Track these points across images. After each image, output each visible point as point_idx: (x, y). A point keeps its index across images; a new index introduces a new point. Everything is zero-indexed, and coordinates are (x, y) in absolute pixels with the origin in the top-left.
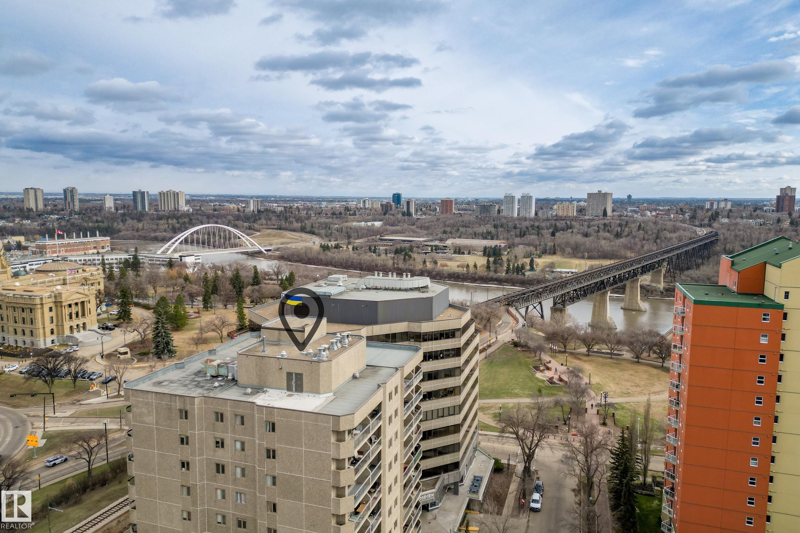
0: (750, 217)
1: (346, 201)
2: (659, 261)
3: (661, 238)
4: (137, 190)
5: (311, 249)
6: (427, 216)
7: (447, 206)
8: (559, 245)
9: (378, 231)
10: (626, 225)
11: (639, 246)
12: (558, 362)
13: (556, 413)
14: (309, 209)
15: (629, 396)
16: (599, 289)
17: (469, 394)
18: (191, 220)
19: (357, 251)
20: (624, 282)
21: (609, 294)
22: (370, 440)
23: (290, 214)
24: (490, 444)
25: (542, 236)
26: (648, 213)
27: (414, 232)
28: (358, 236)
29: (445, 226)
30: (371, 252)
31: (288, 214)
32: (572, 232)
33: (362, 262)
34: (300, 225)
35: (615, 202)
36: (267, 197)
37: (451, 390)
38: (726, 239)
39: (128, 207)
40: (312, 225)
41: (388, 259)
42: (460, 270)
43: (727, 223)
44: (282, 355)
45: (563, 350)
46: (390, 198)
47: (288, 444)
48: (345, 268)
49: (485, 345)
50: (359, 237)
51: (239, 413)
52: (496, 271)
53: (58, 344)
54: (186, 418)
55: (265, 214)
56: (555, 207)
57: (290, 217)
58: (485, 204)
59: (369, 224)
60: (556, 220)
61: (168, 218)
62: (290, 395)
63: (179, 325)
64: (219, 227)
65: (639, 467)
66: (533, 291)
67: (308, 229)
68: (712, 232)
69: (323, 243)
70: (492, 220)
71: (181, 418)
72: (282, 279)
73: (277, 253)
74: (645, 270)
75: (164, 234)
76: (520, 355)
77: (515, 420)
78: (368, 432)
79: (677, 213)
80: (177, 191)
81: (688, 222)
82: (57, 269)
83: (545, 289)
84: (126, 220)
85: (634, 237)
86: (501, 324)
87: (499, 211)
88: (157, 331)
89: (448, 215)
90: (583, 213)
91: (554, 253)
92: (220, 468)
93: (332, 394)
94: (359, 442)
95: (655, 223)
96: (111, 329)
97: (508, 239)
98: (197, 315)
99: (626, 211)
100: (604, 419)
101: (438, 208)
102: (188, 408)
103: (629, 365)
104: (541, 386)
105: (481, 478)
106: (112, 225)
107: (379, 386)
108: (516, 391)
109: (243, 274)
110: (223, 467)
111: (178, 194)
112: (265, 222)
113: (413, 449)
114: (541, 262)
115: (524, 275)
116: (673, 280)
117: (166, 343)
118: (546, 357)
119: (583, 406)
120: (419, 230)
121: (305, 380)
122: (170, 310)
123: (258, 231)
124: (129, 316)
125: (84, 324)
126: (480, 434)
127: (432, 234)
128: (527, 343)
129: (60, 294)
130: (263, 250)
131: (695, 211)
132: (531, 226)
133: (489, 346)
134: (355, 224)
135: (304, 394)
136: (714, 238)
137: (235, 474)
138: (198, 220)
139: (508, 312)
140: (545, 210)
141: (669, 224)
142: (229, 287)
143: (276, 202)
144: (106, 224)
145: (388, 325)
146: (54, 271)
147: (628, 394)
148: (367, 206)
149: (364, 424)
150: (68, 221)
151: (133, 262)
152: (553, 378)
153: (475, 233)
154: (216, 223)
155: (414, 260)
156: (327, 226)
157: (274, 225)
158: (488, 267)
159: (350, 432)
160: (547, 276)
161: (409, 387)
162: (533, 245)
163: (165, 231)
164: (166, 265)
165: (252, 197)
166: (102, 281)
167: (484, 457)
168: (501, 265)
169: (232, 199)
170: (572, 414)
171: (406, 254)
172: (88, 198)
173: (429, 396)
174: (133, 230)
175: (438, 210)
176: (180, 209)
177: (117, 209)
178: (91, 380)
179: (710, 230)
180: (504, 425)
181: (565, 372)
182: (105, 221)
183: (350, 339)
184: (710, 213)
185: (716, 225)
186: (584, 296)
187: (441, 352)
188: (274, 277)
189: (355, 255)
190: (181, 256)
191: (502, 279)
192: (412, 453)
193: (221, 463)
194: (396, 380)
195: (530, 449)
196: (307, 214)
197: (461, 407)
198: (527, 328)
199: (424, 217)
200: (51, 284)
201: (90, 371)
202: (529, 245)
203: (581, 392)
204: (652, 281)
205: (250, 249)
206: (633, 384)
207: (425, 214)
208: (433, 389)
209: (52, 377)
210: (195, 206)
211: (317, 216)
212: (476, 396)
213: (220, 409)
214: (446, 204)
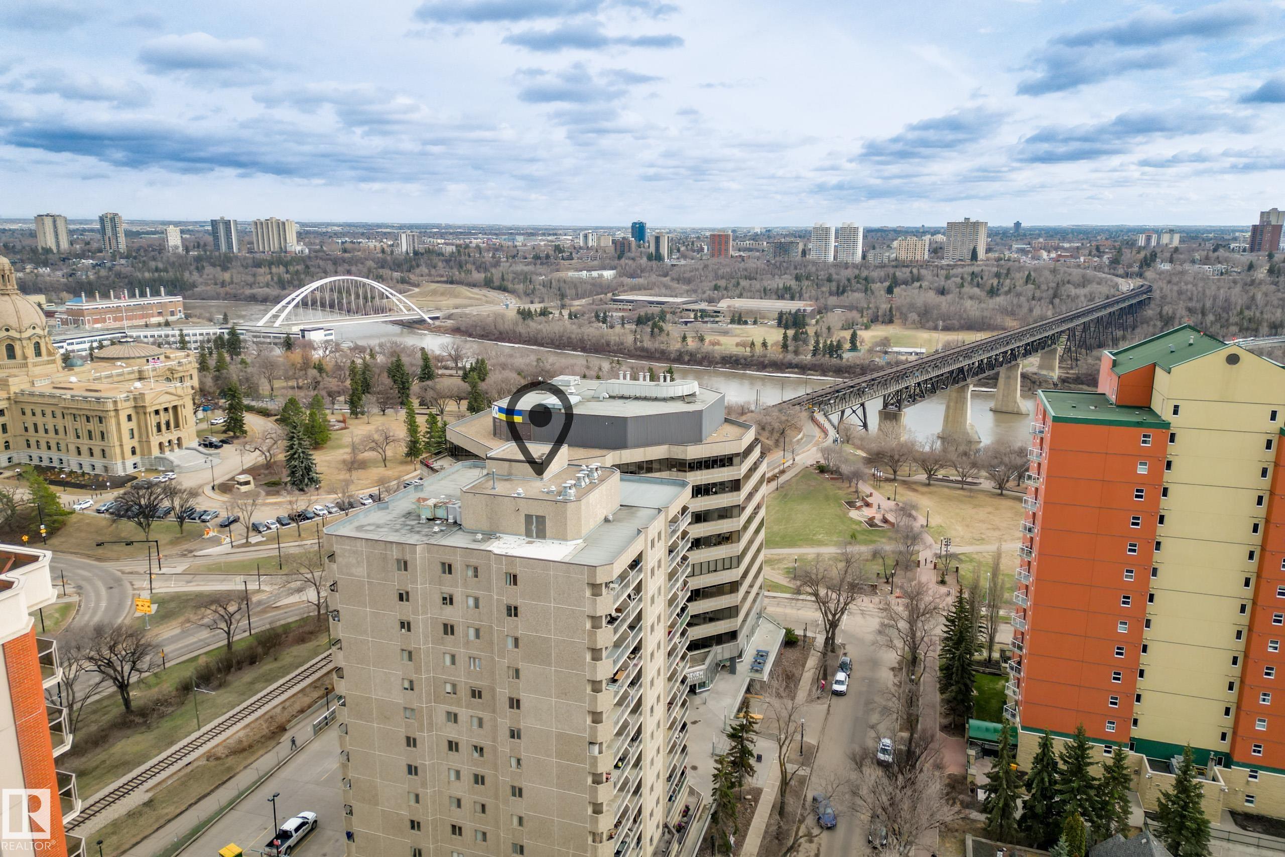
0: (1206, 260)
1: (556, 234)
2: (1053, 335)
3: (1061, 295)
4: (218, 218)
5: (503, 316)
6: (689, 261)
7: (720, 244)
8: (898, 308)
9: (609, 287)
10: (1007, 274)
11: (1025, 310)
12: (883, 495)
13: (875, 567)
14: (497, 250)
15: (982, 544)
16: (956, 381)
17: (751, 542)
18: (307, 267)
19: (576, 320)
20: (996, 370)
21: (971, 388)
22: (629, 596)
23: (467, 258)
24: (779, 610)
25: (872, 293)
26: (1044, 254)
27: (667, 287)
28: (577, 294)
29: (717, 277)
30: (598, 321)
31: (463, 258)
32: (921, 287)
33: (586, 337)
34: (483, 275)
35: (993, 233)
36: (426, 226)
37: (727, 535)
38: (1163, 297)
39: (205, 245)
40: (503, 276)
41: (625, 334)
42: (740, 351)
43: (1167, 271)
44: (518, 494)
45: (892, 477)
46: (626, 229)
47: (533, 600)
48: (558, 347)
49: (777, 471)
50: (578, 297)
51: (471, 564)
52: (796, 352)
53: (143, 469)
54: (406, 569)
55: (425, 256)
56: (895, 244)
57: (466, 263)
58: (783, 240)
59: (595, 274)
60: (896, 267)
61: (270, 264)
62: (529, 543)
63: (319, 441)
64: (356, 281)
65: (983, 638)
66: (852, 387)
67: (497, 283)
68: (1142, 286)
69: (522, 308)
70: (792, 267)
71: (399, 569)
72: (464, 368)
73: (449, 323)
74: (1029, 350)
75: (266, 290)
76: (828, 485)
77: (814, 577)
78: (627, 586)
79: (1090, 255)
80: (283, 219)
81: (1106, 270)
82: (128, 356)
83: (871, 383)
84: (203, 267)
85: (1018, 295)
86: (802, 439)
87: (804, 253)
88: (292, 452)
89: (722, 259)
90: (939, 254)
91: (891, 321)
92: (449, 629)
93: (581, 541)
94: (617, 597)
95: (1054, 271)
96: (217, 447)
97: (817, 299)
98: (342, 425)
99: (1009, 249)
100: (943, 574)
101: (706, 248)
102: (408, 557)
103: (988, 499)
104: (856, 530)
105: (767, 653)
106: (182, 275)
107: (639, 531)
108: (820, 537)
109: (405, 360)
110: (452, 627)
111: (284, 224)
112: (427, 271)
113: (678, 610)
114: (868, 336)
115: (841, 358)
116: (1074, 364)
117: (305, 468)
118: (865, 488)
119: (914, 557)
120: (675, 285)
121: (548, 524)
122: (303, 418)
123: (417, 286)
124: (241, 426)
125: (179, 439)
126: (766, 597)
127: (695, 291)
128: (838, 468)
129: (142, 395)
130: (426, 317)
131: (1119, 251)
132: (856, 277)
133: (783, 472)
134: (571, 274)
135: (549, 541)
136: (1145, 296)
137: (467, 635)
138: (319, 267)
139: (813, 419)
140: (878, 250)
141: (1076, 273)
142: (387, 381)
143: (441, 235)
144: (171, 275)
145: (642, 450)
146: (123, 358)
147: (982, 540)
148: (590, 244)
149: (623, 577)
150: (110, 269)
151: (229, 340)
152: (874, 518)
153: (765, 290)
154: (349, 273)
155: (668, 334)
156: (526, 278)
157: (442, 276)
158: (785, 346)
159: (607, 585)
160: (877, 359)
161: (674, 532)
162: (857, 308)
163: (267, 285)
164: (281, 344)
165: (401, 227)
166: (195, 373)
167: (771, 627)
168: (805, 342)
169: (371, 231)
170: (898, 568)
171: (655, 325)
172: (134, 230)
173: (697, 543)
174: (216, 284)
175: (706, 251)
176: (288, 249)
177: (187, 249)
178: (204, 521)
179: (1139, 282)
180: (798, 583)
181: (891, 510)
182: (170, 270)
183: (599, 472)
184: (1142, 255)
185: (1149, 274)
186: (932, 392)
187: (714, 485)
188: (451, 364)
189: (574, 327)
190: (303, 331)
191: (806, 365)
192: (678, 615)
193: (450, 623)
194: (659, 525)
195: (834, 615)
196: (493, 257)
197: (740, 558)
198: (840, 445)
199: (683, 262)
200: (121, 378)
201: (199, 508)
202: (851, 308)
203: (912, 538)
204: (1041, 367)
205: (406, 316)
206: (990, 527)
207: (684, 257)
208: (702, 535)
209: (146, 517)
210: (311, 244)
211: (510, 260)
212: (761, 544)
213: (448, 559)
214: (719, 241)
